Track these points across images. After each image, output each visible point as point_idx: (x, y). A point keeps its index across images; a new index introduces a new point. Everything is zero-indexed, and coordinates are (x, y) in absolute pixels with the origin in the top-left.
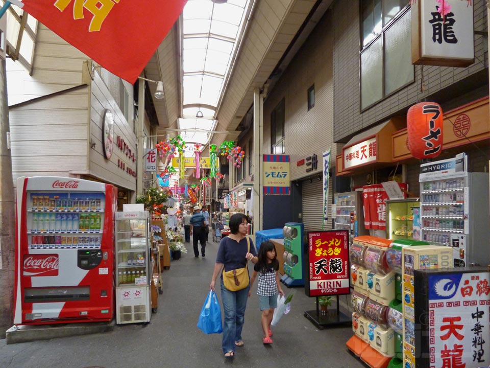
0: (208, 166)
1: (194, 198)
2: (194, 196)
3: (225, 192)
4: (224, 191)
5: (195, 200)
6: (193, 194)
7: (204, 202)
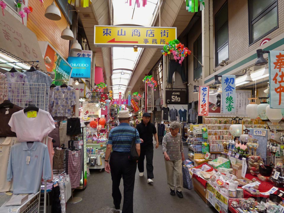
0: (158, 41)
1: (136, 107)
2: (136, 106)
3: (175, 95)
4: (174, 93)
5: (137, 109)
6: (135, 104)
7: (146, 110)
